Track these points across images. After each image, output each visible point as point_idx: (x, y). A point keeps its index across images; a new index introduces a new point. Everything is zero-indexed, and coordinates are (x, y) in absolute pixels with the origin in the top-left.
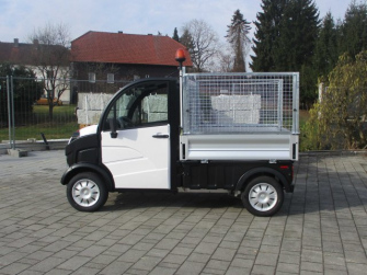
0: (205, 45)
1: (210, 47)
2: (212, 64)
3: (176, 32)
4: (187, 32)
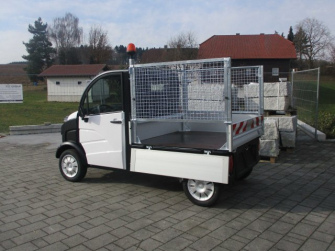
0: (317, 39)
1: (322, 40)
2: (323, 55)
3: (291, 30)
4: (301, 29)
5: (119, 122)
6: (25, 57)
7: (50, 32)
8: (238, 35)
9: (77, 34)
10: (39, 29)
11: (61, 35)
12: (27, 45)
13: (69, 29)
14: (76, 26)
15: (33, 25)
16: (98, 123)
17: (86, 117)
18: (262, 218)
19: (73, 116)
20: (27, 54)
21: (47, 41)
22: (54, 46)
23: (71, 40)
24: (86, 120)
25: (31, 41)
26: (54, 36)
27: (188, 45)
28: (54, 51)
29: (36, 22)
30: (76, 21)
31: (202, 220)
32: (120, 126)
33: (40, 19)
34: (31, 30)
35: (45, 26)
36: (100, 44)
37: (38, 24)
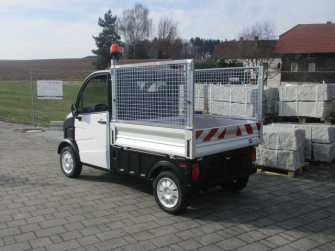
5: (105, 123)
6: (94, 52)
7: (119, 25)
8: (329, 23)
9: (146, 27)
10: (108, 22)
11: (130, 28)
12: (97, 39)
13: (138, 21)
14: (145, 18)
15: (103, 18)
16: (88, 122)
17: (80, 116)
18: (220, 233)
19: (70, 115)
20: (96, 48)
21: (116, 35)
22: (123, 40)
23: (140, 33)
24: (80, 119)
25: (101, 34)
26: (122, 29)
27: (263, 37)
28: (123, 45)
29: (106, 15)
30: (146, 12)
31: (156, 226)
32: (104, 126)
33: (110, 12)
34: (101, 23)
35: (115, 19)
36: (169, 36)
37: (108, 17)
